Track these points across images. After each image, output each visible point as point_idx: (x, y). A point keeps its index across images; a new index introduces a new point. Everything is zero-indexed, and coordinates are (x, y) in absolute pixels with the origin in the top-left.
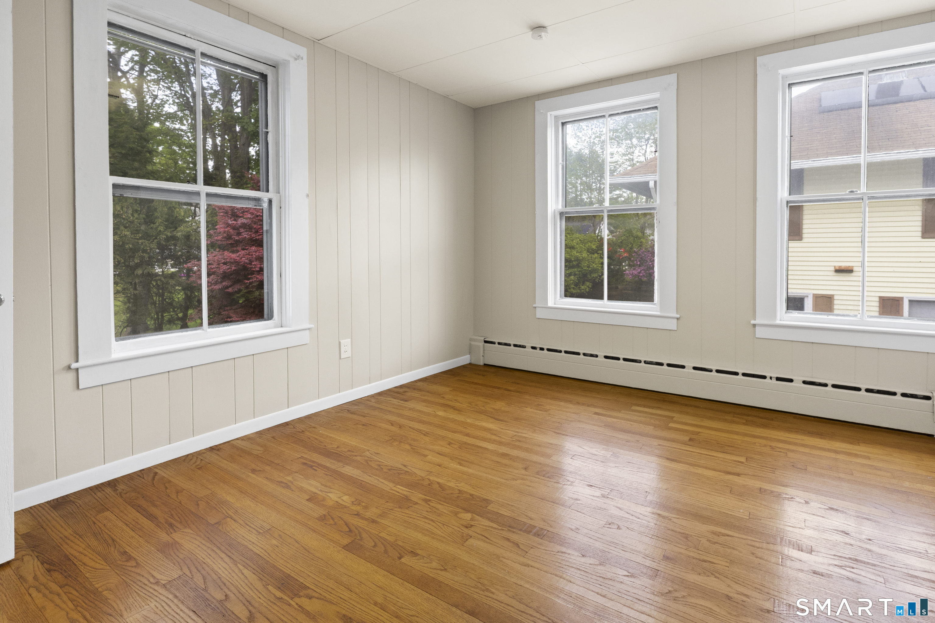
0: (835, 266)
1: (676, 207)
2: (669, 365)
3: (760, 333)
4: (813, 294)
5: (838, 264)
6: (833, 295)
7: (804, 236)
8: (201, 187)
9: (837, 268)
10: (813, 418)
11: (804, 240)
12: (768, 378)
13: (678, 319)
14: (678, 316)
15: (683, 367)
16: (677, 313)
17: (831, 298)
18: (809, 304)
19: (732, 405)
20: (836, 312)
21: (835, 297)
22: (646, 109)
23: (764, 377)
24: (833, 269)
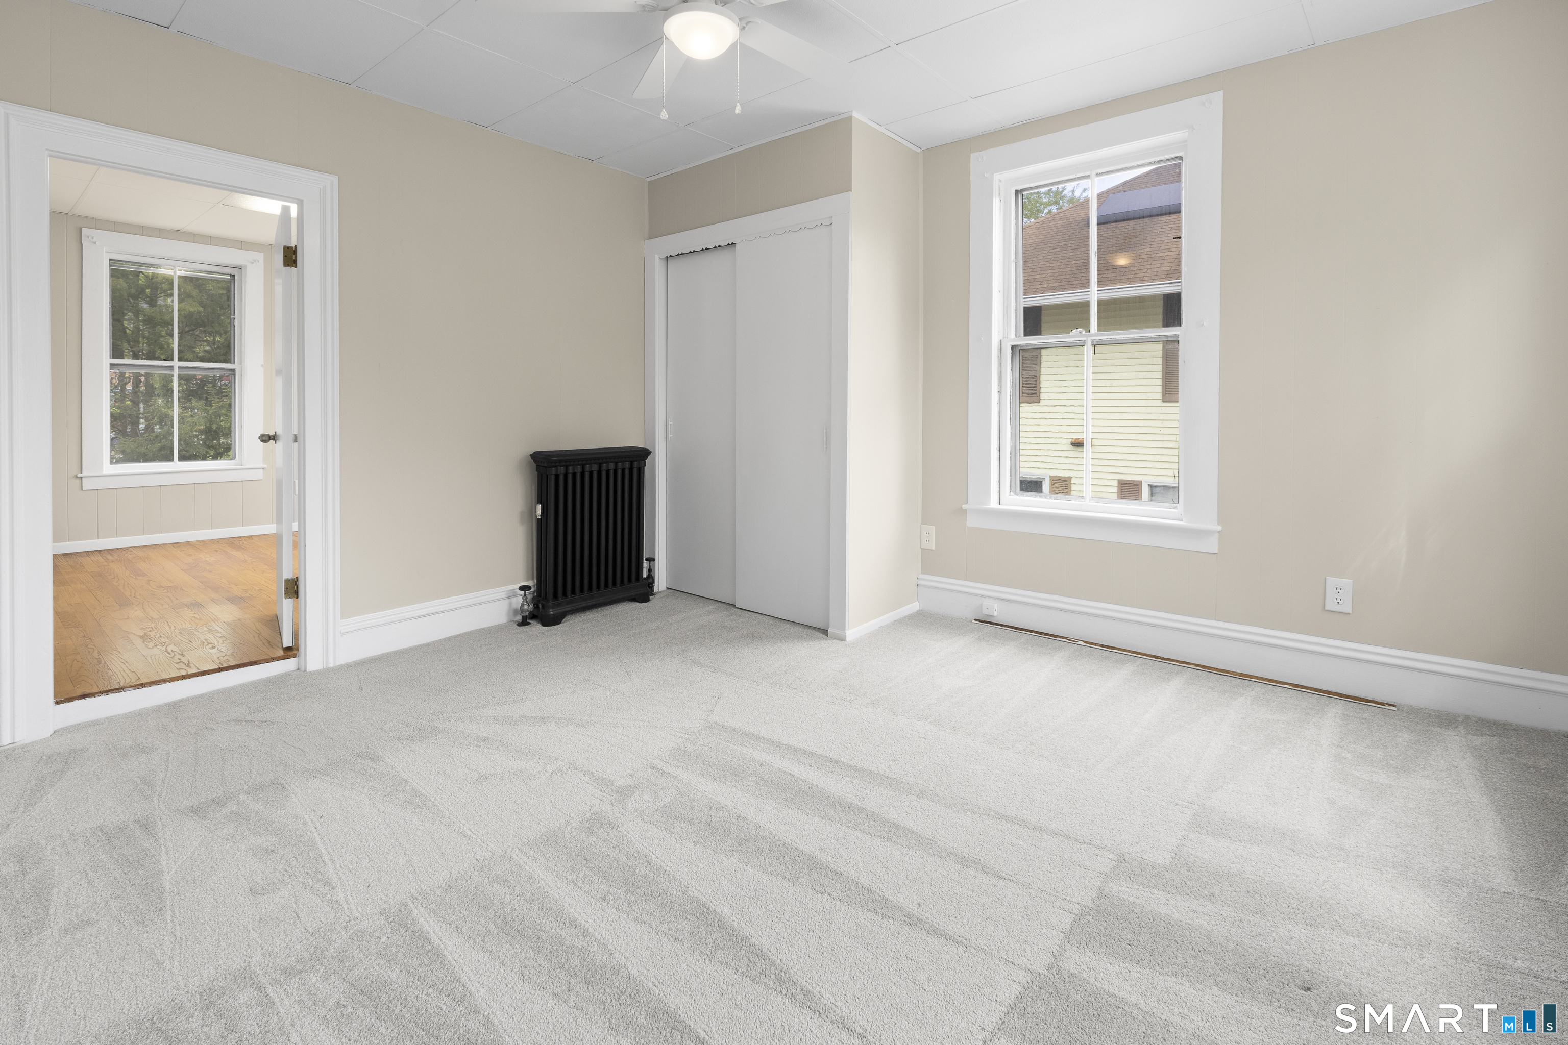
0: (1069, 438)
4: (1051, 475)
5: (1071, 436)
6: (1070, 478)
7: (1042, 396)
8: (176, 363)
9: (1071, 441)
11: (1043, 402)
17: (1068, 480)
18: (1046, 487)
20: (1073, 496)
21: (1073, 480)
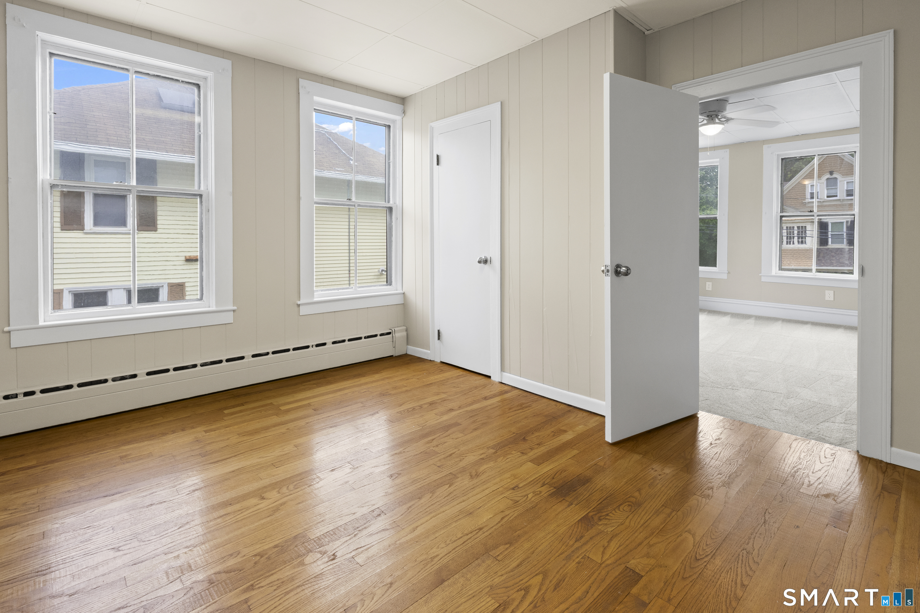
0: (185, 257)
1: (232, 197)
2: (228, 360)
3: (304, 311)
4: (168, 283)
5: (188, 254)
6: (184, 283)
7: (159, 226)
9: (188, 258)
10: (338, 368)
11: (159, 231)
12: (311, 347)
13: (234, 311)
14: (235, 308)
15: (242, 358)
16: (234, 304)
17: (183, 285)
19: (286, 379)
20: (187, 298)
21: (187, 285)
22: (186, 82)
23: (307, 347)
24: (184, 259)
